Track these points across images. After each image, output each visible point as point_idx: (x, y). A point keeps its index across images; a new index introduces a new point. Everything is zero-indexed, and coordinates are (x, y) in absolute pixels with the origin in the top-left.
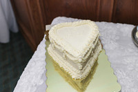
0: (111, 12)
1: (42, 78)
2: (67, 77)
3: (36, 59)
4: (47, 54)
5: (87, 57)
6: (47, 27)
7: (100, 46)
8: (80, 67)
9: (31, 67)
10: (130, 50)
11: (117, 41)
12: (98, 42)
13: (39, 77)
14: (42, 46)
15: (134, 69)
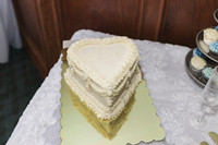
0: (158, 27)
1: (54, 115)
2: (91, 115)
3: (46, 89)
4: (63, 82)
5: (119, 89)
6: (65, 44)
7: (140, 74)
8: (109, 102)
9: (39, 99)
10: (182, 83)
11: (164, 69)
12: (137, 68)
13: (51, 113)
14: (56, 70)
15: (186, 110)
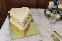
0: (35, 4)
3: (5, 24)
6: (9, 12)
10: (44, 19)
13: (7, 30)
14: (7, 19)
